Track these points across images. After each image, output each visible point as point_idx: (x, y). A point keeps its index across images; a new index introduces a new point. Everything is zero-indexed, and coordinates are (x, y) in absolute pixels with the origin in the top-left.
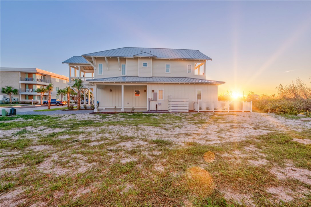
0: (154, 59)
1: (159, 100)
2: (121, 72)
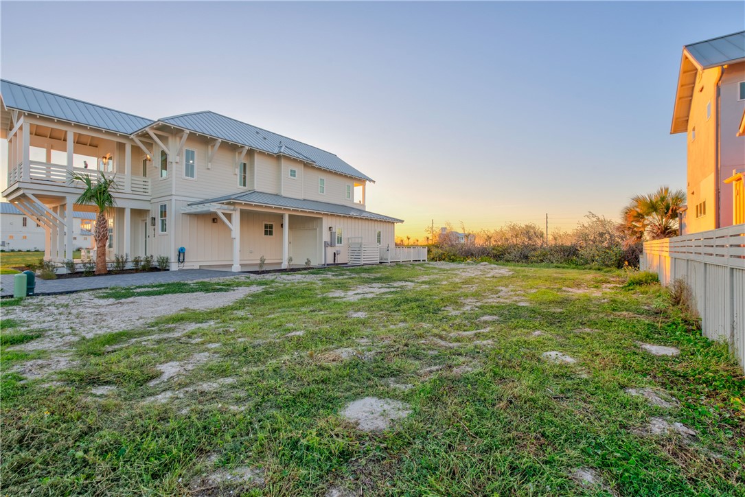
0: (308, 165)
1: (337, 245)
2: (238, 179)
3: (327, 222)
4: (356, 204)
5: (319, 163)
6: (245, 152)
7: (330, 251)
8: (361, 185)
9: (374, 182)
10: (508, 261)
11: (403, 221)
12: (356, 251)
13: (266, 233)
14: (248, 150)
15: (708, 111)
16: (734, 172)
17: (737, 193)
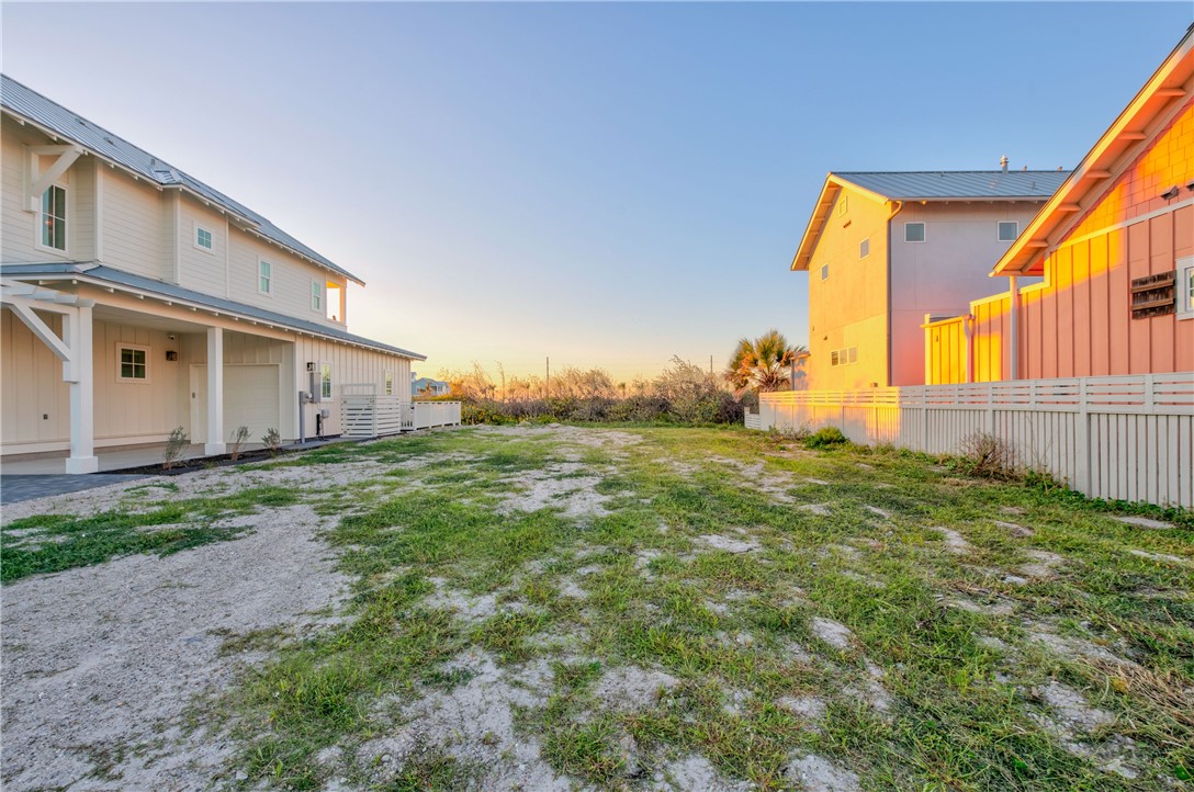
1: (323, 399)
2: (39, 225)
3: (304, 352)
4: (329, 321)
5: (260, 230)
6: (69, 158)
7: (311, 411)
8: (337, 286)
9: (363, 284)
10: (613, 420)
11: (426, 358)
12: (362, 410)
13: (126, 371)
14: (82, 156)
15: (865, 248)
16: (927, 317)
17: (934, 339)
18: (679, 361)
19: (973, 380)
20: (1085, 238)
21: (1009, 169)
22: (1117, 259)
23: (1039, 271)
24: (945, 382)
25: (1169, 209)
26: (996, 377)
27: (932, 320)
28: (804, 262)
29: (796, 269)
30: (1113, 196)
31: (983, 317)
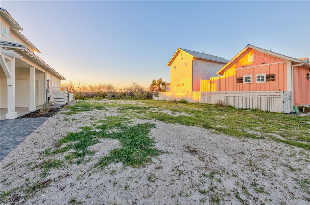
3: (47, 76)
15: (186, 64)
16: (201, 79)
17: (202, 83)
18: (134, 83)
19: (210, 91)
20: (230, 70)
21: (204, 53)
22: (235, 74)
23: (222, 74)
24: (204, 91)
25: (242, 68)
26: (215, 91)
27: (202, 80)
28: (170, 65)
29: (168, 66)
30: (235, 65)
31: (212, 80)
